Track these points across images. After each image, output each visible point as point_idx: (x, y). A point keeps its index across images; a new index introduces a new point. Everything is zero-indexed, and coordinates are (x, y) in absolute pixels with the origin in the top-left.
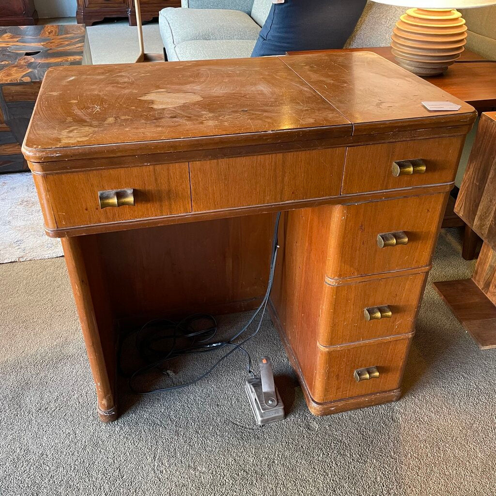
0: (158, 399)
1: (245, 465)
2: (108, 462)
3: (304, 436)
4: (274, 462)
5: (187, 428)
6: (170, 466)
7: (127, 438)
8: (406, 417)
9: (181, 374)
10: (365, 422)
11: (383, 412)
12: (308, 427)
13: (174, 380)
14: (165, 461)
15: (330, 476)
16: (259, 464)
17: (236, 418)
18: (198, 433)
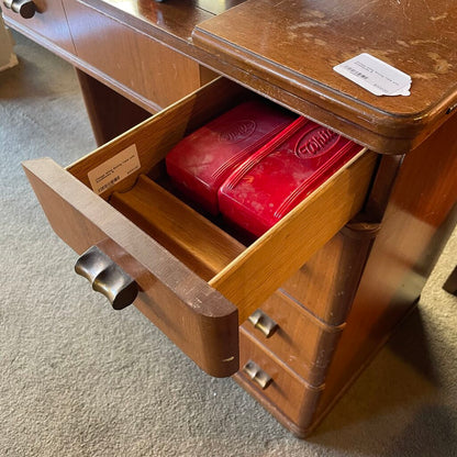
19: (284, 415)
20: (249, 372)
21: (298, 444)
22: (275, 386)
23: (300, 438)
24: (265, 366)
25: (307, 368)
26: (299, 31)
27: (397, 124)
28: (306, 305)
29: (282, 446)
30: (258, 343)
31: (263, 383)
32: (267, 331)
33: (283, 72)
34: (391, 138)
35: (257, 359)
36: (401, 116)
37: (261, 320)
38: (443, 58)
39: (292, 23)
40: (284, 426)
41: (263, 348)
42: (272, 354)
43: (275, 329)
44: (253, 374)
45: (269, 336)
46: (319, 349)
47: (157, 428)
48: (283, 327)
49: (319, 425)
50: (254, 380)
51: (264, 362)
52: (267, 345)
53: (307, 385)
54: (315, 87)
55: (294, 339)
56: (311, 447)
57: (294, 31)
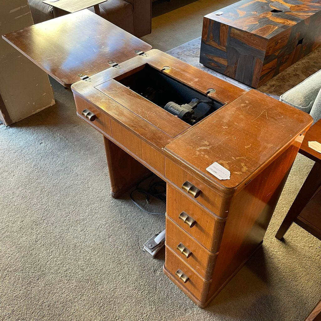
0: (133, 206)
1: (121, 255)
2: (96, 208)
3: (149, 271)
4: (128, 265)
5: (125, 224)
6: (105, 228)
7: (109, 207)
8: (192, 317)
9: (151, 205)
10: (175, 296)
11: (188, 303)
12: (155, 271)
13: (146, 205)
14: (107, 225)
15: (134, 292)
16: (124, 259)
17: (141, 239)
18: (126, 229)
19: (194, 296)
20: (178, 274)
21: (200, 311)
22: (190, 281)
23: (202, 308)
24: (186, 271)
25: (204, 272)
26: (200, 151)
27: (227, 190)
28: (203, 244)
29: (193, 312)
30: (183, 260)
31: (185, 280)
32: (187, 255)
33: (194, 168)
34: (226, 194)
35: (182, 269)
36: (228, 188)
37: (185, 250)
38: (246, 165)
39: (198, 147)
40: (194, 302)
41: (185, 263)
42: (189, 266)
43: (191, 254)
44: (180, 276)
45: (188, 257)
46: (208, 263)
47: (133, 301)
48: (194, 253)
49: (211, 302)
50: (180, 278)
51: (185, 270)
52: (187, 261)
53: (204, 280)
54: (204, 175)
55: (198, 259)
56: (206, 312)
57: (198, 151)
